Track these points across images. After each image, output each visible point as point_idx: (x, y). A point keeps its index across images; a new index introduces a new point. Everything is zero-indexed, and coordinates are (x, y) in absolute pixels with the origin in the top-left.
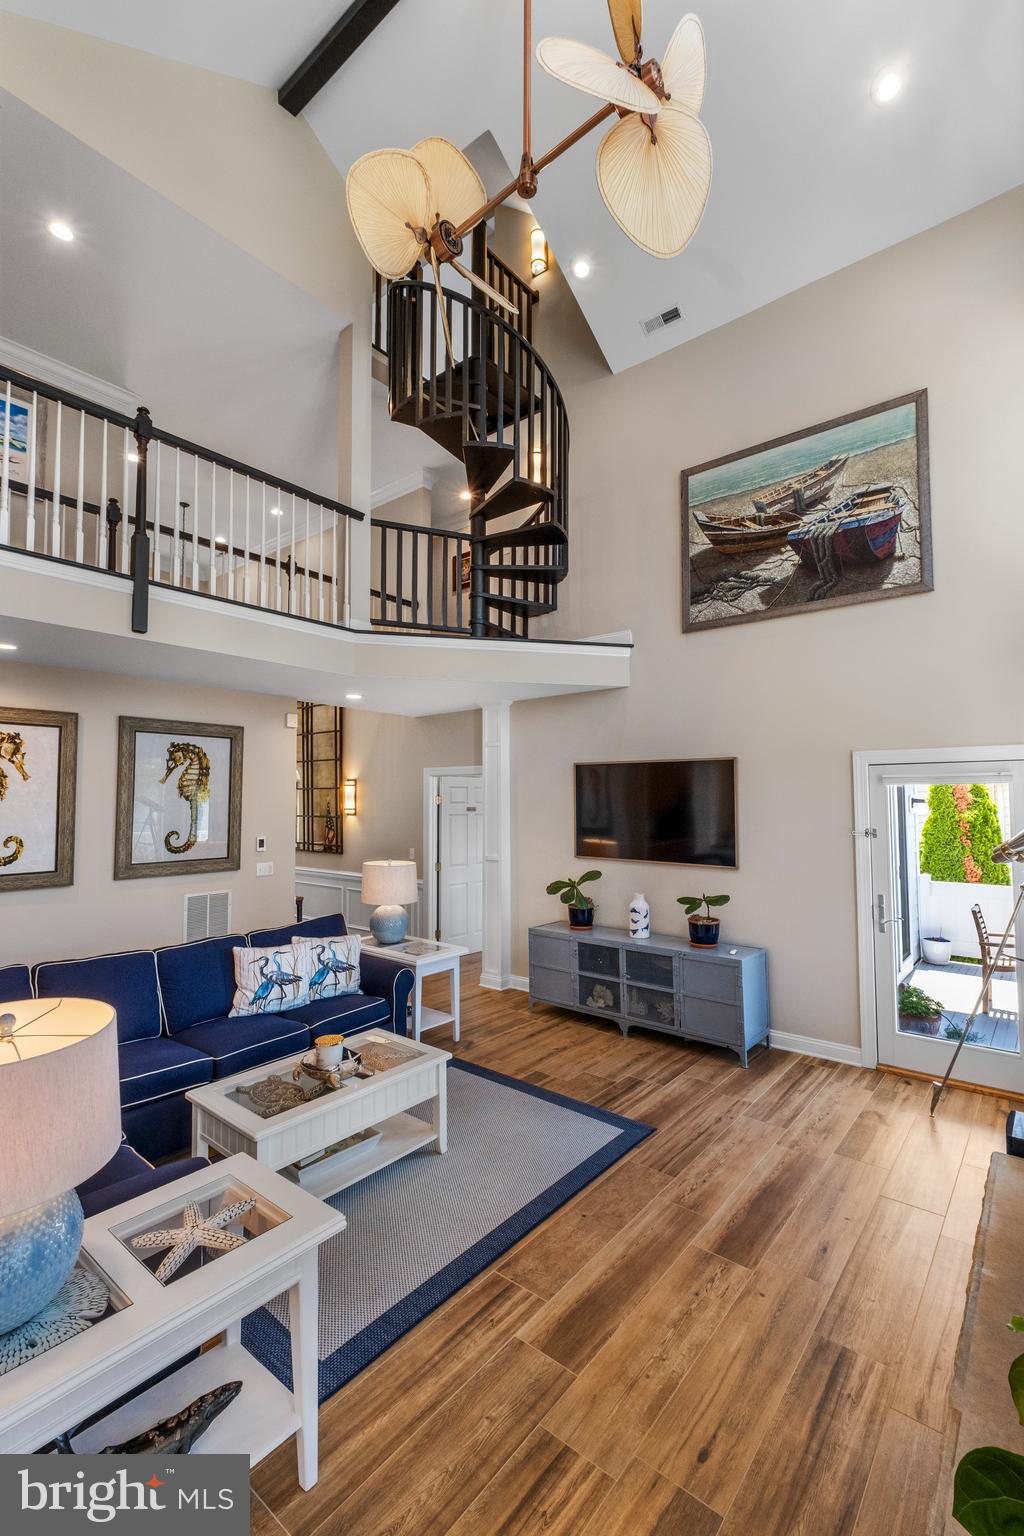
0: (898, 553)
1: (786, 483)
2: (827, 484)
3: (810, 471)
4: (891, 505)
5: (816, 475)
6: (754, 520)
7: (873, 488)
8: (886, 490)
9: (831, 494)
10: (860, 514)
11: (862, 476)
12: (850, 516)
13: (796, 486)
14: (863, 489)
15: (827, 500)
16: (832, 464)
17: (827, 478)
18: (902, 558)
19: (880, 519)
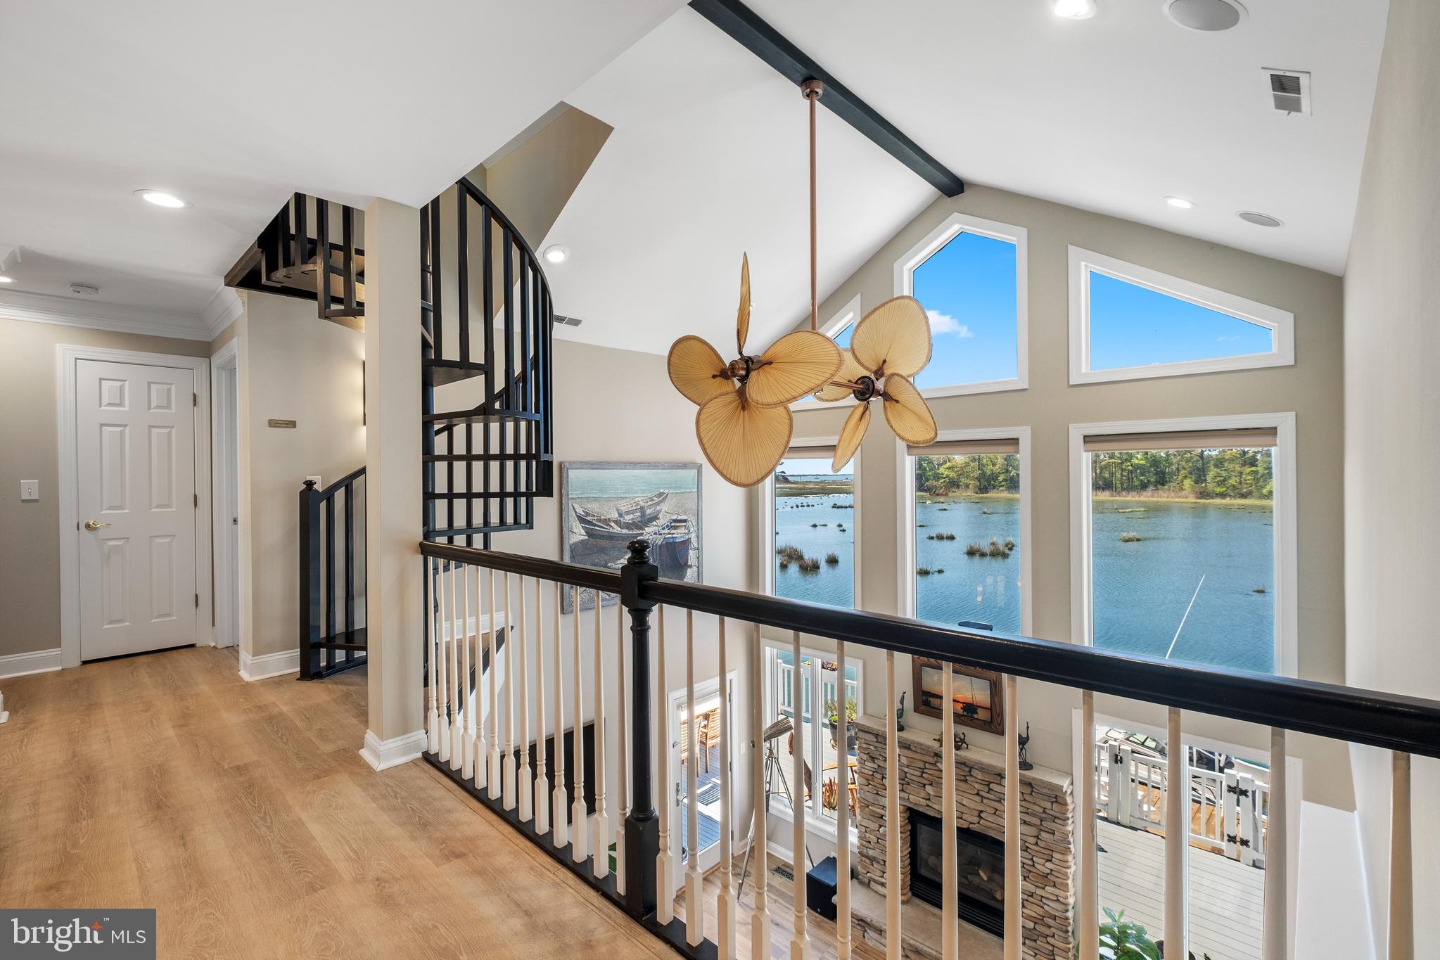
0: (689, 563)
1: (636, 500)
2: (658, 508)
3: (650, 495)
4: (687, 531)
5: (653, 500)
6: (616, 522)
7: (680, 518)
8: (685, 521)
9: (660, 516)
10: (673, 534)
11: (675, 509)
12: (669, 534)
13: (642, 504)
14: (674, 517)
15: (658, 519)
16: (661, 494)
17: (658, 503)
18: (691, 566)
19: (682, 539)
